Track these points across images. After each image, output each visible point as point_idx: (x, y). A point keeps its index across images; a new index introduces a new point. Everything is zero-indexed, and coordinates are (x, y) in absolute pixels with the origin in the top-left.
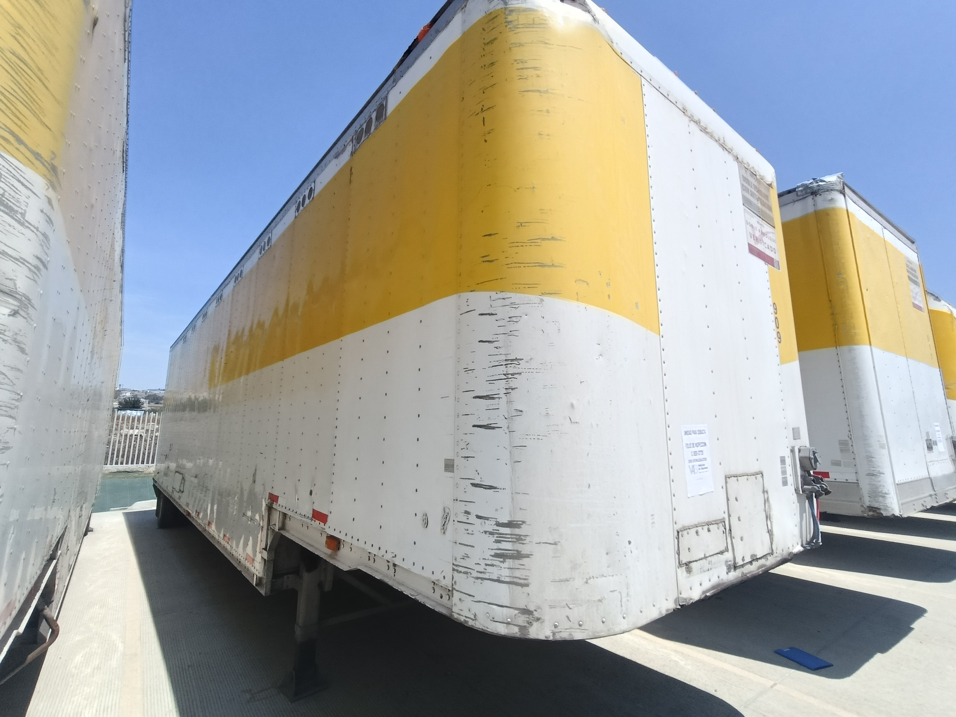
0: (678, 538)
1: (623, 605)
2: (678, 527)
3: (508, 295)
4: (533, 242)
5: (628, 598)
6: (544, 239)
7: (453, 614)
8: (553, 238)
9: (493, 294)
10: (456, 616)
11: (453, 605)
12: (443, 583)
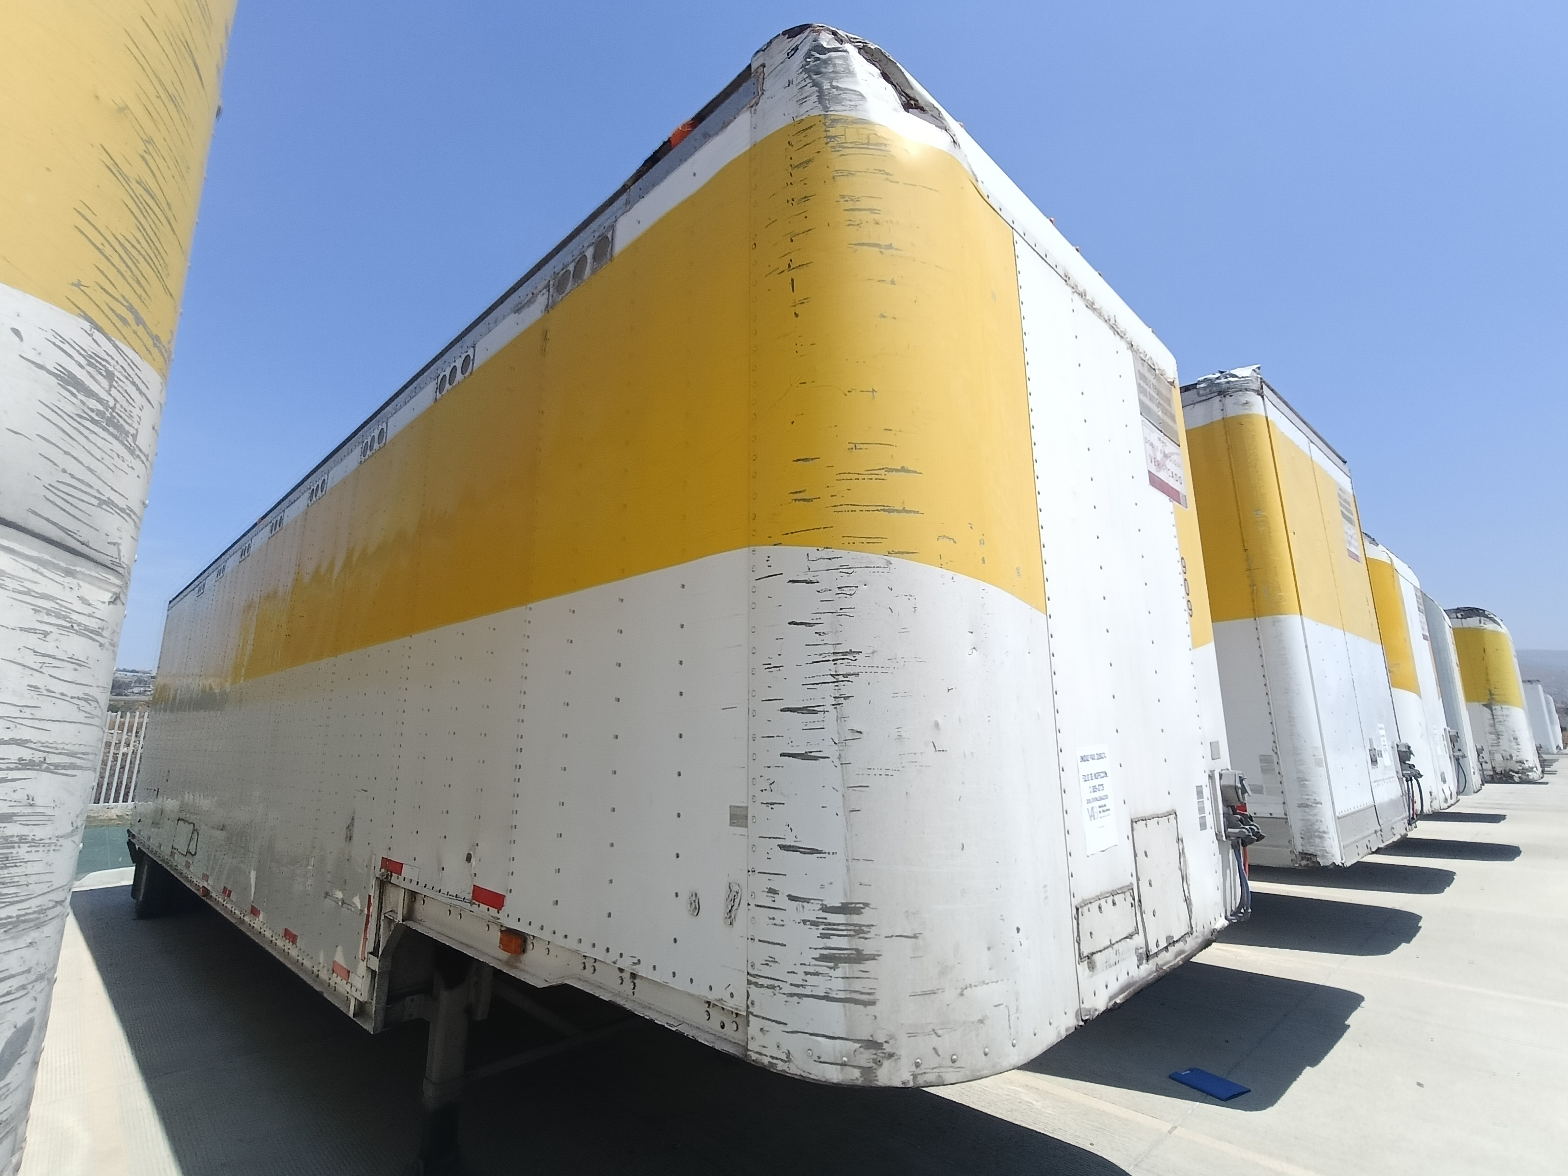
0: (1077, 919)
1: (1011, 1026)
2: (1076, 901)
3: (837, 553)
4: (874, 474)
5: (1018, 1015)
6: (891, 470)
7: (749, 1053)
8: (903, 470)
9: (812, 550)
10: (754, 1056)
11: (750, 1038)
12: (730, 1004)
